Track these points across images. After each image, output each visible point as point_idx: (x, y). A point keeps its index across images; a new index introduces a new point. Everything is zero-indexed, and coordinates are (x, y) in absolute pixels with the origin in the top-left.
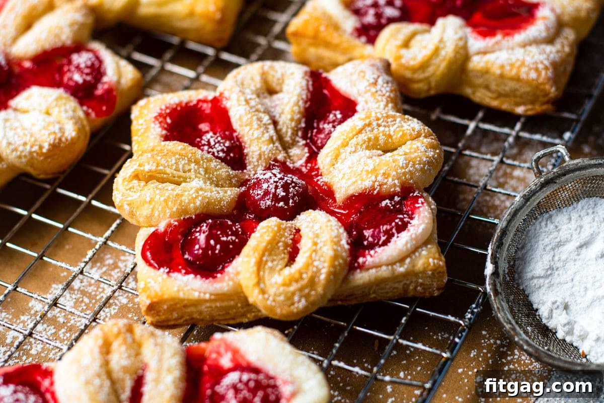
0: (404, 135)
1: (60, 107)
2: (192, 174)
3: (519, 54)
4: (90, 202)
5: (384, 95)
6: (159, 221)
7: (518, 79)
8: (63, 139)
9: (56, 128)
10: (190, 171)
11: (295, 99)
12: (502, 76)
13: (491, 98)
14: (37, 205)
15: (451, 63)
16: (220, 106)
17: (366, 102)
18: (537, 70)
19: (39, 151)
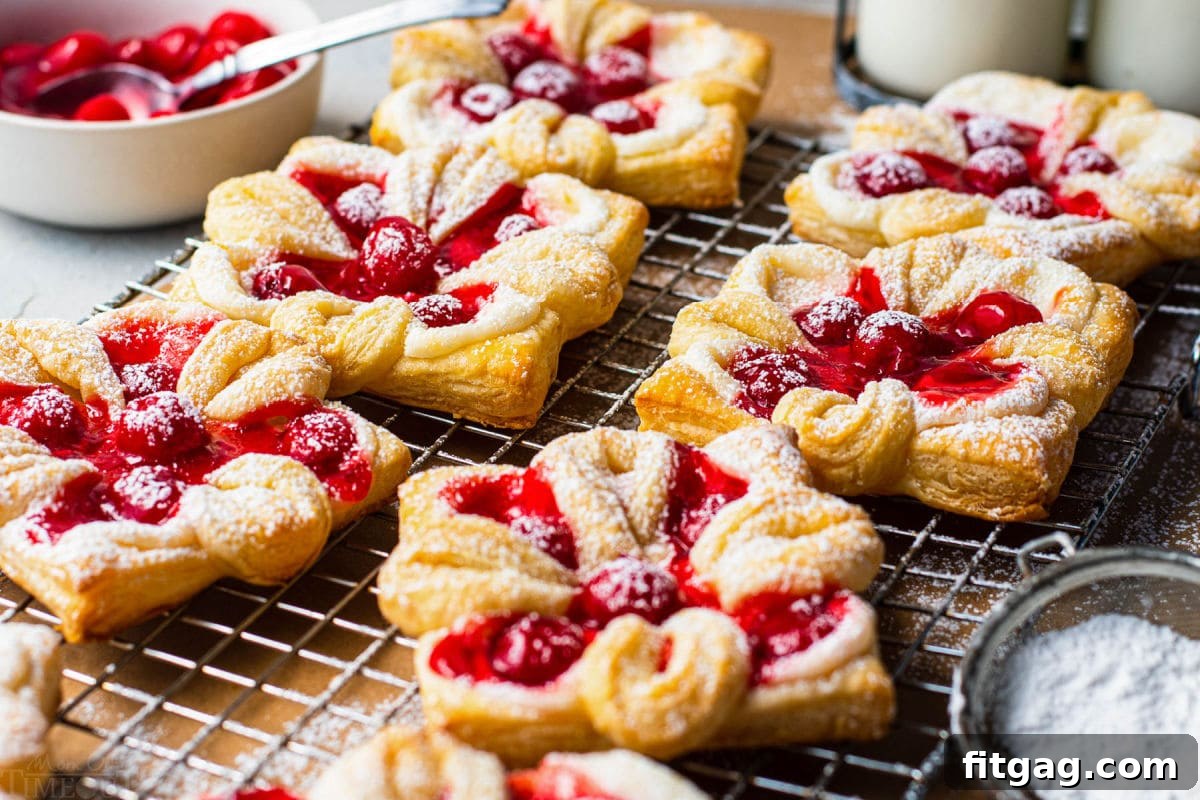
0: (825, 516)
1: (289, 477)
2: (501, 562)
3: (993, 425)
4: (331, 620)
5: (790, 470)
6: (455, 615)
7: (992, 463)
8: (297, 520)
9: (286, 504)
10: (497, 557)
11: (653, 475)
12: (966, 459)
13: (950, 496)
14: (250, 620)
15: (889, 439)
16: (538, 481)
17: (764, 480)
18: (1020, 448)
19: (259, 534)
